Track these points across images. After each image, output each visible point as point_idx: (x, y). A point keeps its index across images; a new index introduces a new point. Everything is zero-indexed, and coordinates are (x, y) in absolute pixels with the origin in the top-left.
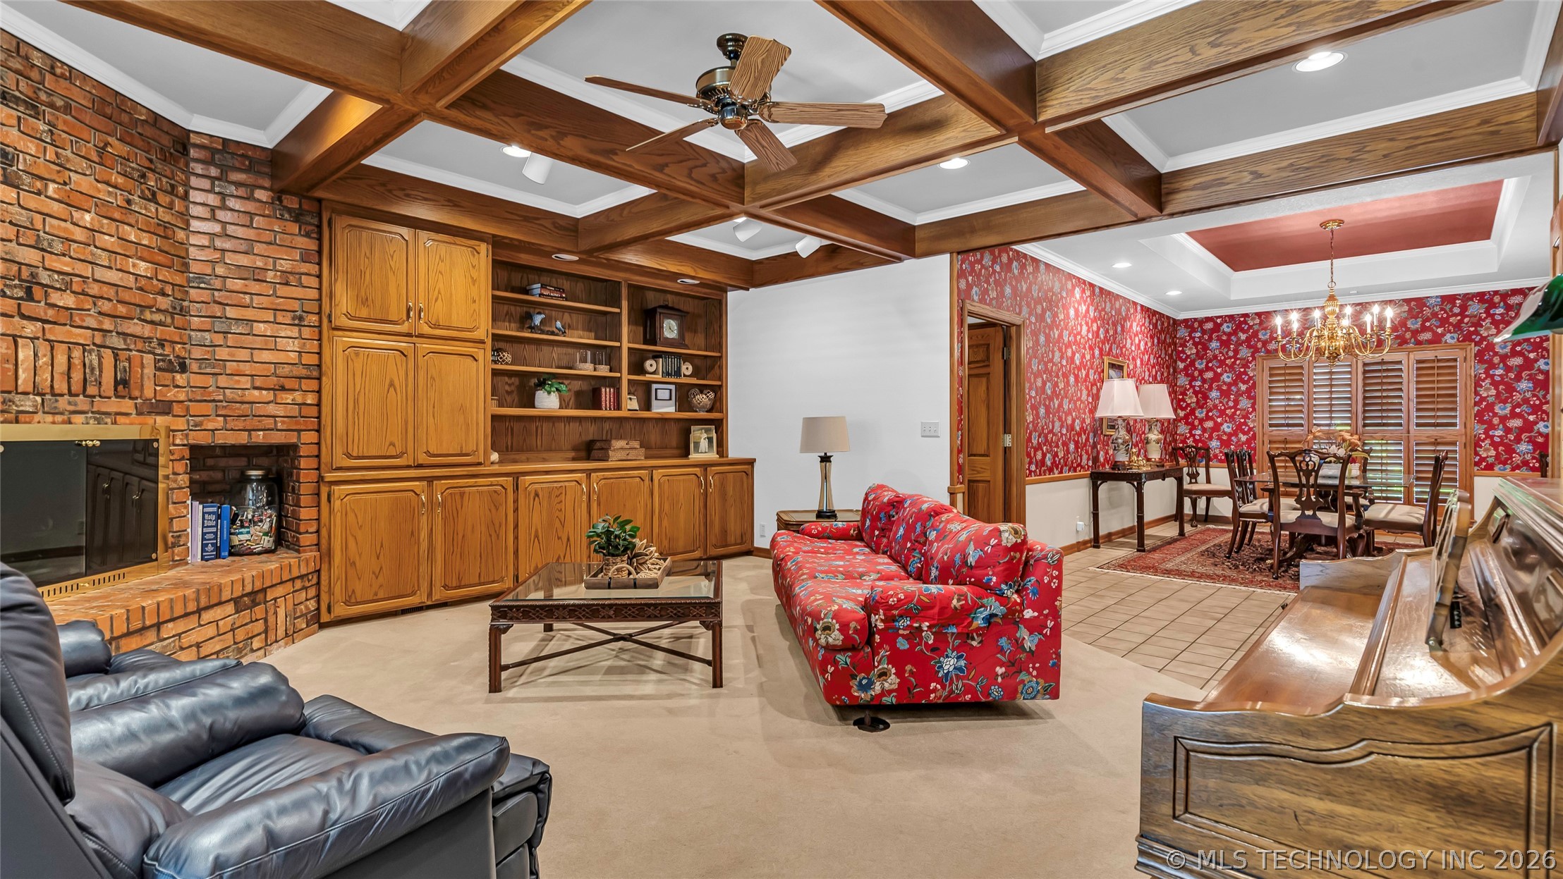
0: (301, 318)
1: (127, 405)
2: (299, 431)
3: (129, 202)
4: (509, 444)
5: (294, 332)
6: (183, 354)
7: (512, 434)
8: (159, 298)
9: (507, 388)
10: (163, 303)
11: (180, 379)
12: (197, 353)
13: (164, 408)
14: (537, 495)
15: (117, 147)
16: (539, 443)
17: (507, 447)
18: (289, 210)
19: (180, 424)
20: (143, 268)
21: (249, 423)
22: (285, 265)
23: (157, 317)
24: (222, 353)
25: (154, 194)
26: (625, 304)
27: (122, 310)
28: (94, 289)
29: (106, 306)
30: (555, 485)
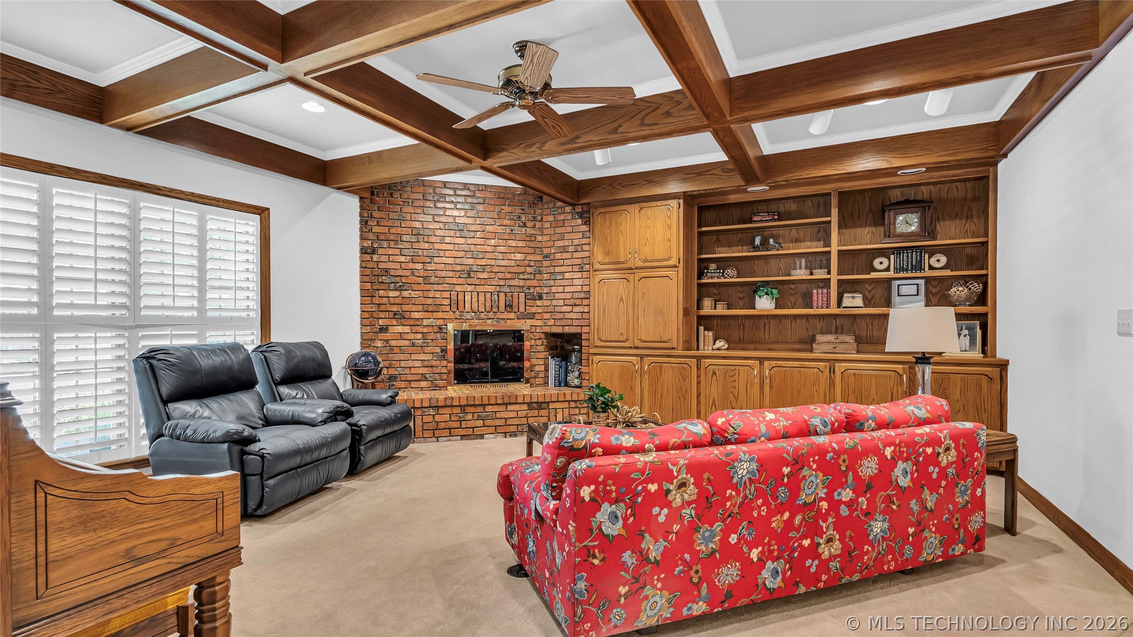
0: (582, 268)
1: (512, 315)
2: (582, 326)
3: (512, 230)
4: (741, 336)
5: (579, 275)
6: (540, 292)
7: (744, 329)
8: (528, 268)
9: (740, 295)
10: (529, 270)
11: (538, 303)
12: (546, 290)
13: (532, 316)
14: (714, 373)
15: (507, 209)
16: (767, 336)
17: (739, 339)
18: (577, 213)
19: (540, 323)
20: (519, 256)
21: (563, 322)
22: (576, 242)
23: (526, 277)
24: (554, 290)
25: (525, 224)
26: (835, 212)
27: (509, 276)
28: (496, 269)
29: (501, 275)
30: (730, 367)
